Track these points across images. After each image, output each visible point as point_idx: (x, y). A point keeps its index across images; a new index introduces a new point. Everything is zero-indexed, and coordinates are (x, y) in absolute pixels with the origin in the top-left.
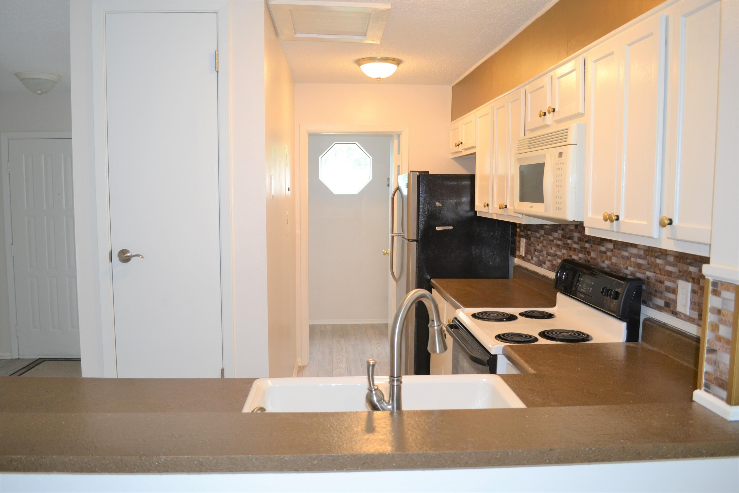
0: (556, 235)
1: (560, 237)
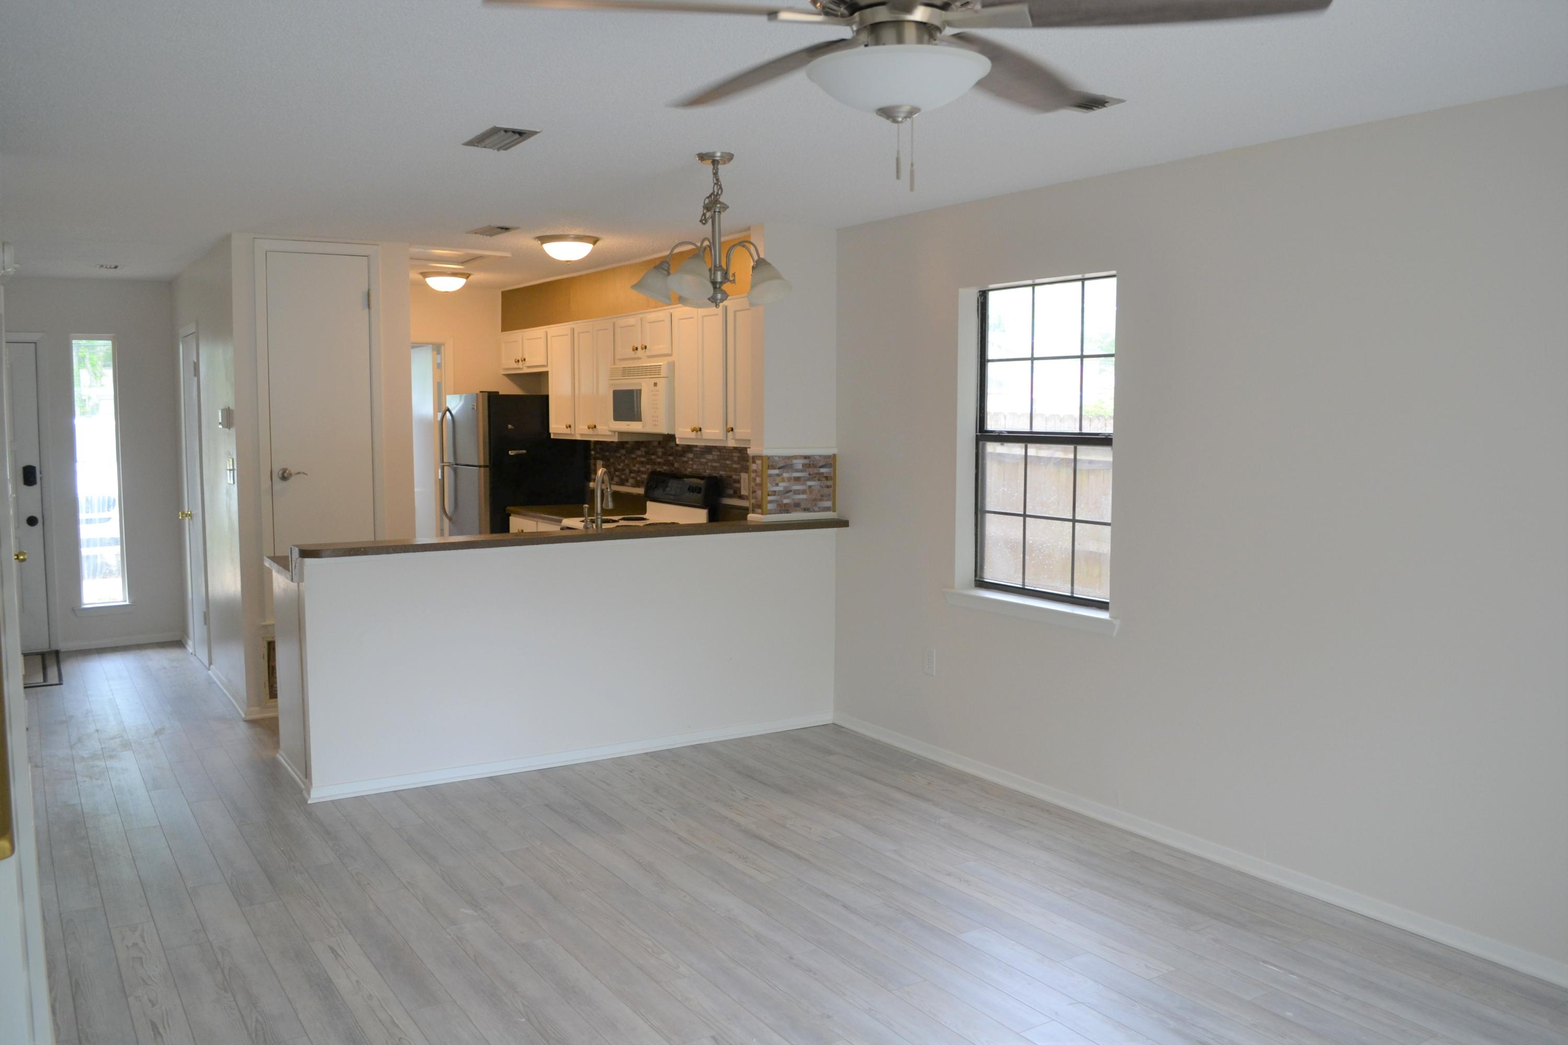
0: (639, 453)
1: (644, 454)
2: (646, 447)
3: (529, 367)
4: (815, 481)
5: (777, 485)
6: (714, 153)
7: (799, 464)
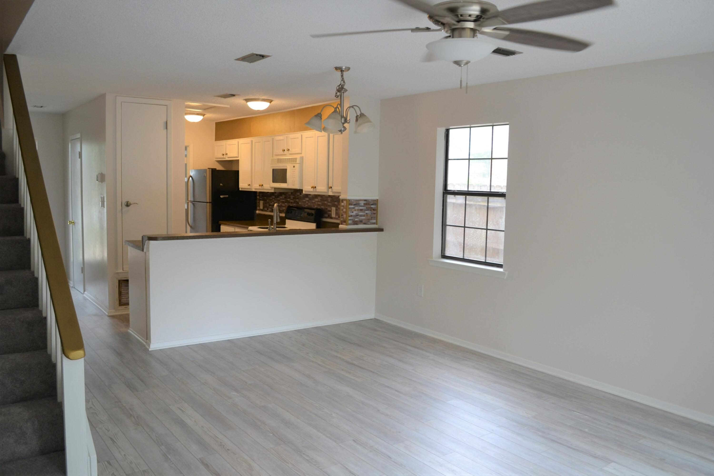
2: (285, 195)
3: (229, 157)
4: (368, 211)
5: (353, 212)
6: (342, 67)
7: (362, 203)
